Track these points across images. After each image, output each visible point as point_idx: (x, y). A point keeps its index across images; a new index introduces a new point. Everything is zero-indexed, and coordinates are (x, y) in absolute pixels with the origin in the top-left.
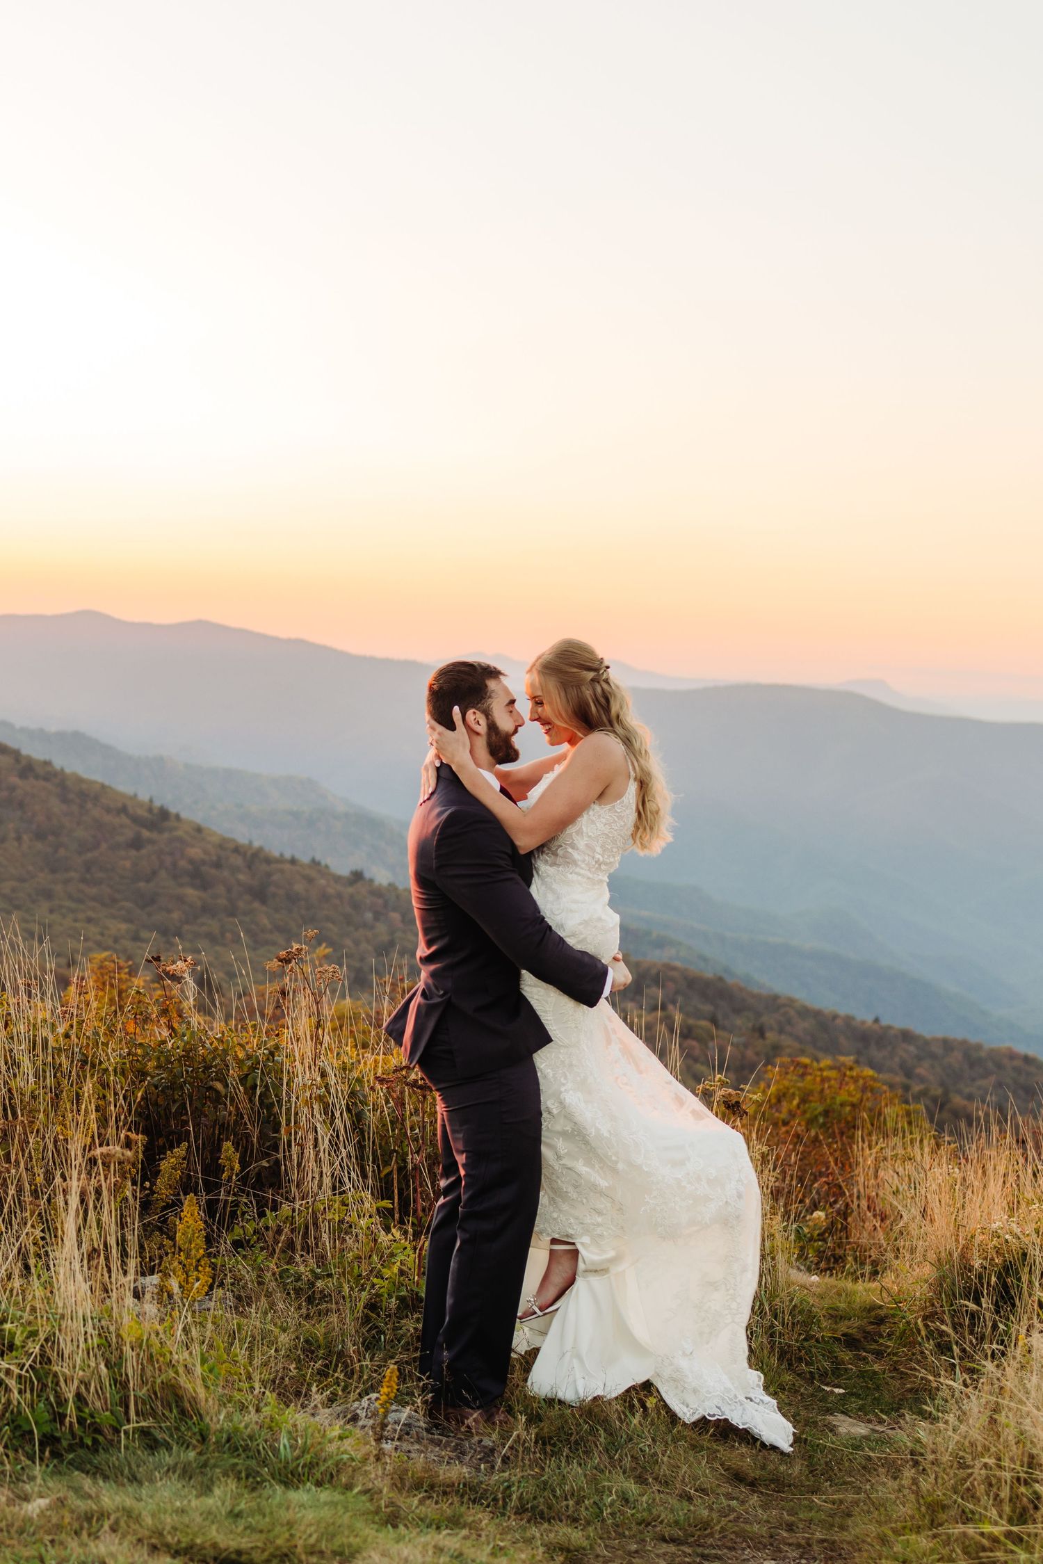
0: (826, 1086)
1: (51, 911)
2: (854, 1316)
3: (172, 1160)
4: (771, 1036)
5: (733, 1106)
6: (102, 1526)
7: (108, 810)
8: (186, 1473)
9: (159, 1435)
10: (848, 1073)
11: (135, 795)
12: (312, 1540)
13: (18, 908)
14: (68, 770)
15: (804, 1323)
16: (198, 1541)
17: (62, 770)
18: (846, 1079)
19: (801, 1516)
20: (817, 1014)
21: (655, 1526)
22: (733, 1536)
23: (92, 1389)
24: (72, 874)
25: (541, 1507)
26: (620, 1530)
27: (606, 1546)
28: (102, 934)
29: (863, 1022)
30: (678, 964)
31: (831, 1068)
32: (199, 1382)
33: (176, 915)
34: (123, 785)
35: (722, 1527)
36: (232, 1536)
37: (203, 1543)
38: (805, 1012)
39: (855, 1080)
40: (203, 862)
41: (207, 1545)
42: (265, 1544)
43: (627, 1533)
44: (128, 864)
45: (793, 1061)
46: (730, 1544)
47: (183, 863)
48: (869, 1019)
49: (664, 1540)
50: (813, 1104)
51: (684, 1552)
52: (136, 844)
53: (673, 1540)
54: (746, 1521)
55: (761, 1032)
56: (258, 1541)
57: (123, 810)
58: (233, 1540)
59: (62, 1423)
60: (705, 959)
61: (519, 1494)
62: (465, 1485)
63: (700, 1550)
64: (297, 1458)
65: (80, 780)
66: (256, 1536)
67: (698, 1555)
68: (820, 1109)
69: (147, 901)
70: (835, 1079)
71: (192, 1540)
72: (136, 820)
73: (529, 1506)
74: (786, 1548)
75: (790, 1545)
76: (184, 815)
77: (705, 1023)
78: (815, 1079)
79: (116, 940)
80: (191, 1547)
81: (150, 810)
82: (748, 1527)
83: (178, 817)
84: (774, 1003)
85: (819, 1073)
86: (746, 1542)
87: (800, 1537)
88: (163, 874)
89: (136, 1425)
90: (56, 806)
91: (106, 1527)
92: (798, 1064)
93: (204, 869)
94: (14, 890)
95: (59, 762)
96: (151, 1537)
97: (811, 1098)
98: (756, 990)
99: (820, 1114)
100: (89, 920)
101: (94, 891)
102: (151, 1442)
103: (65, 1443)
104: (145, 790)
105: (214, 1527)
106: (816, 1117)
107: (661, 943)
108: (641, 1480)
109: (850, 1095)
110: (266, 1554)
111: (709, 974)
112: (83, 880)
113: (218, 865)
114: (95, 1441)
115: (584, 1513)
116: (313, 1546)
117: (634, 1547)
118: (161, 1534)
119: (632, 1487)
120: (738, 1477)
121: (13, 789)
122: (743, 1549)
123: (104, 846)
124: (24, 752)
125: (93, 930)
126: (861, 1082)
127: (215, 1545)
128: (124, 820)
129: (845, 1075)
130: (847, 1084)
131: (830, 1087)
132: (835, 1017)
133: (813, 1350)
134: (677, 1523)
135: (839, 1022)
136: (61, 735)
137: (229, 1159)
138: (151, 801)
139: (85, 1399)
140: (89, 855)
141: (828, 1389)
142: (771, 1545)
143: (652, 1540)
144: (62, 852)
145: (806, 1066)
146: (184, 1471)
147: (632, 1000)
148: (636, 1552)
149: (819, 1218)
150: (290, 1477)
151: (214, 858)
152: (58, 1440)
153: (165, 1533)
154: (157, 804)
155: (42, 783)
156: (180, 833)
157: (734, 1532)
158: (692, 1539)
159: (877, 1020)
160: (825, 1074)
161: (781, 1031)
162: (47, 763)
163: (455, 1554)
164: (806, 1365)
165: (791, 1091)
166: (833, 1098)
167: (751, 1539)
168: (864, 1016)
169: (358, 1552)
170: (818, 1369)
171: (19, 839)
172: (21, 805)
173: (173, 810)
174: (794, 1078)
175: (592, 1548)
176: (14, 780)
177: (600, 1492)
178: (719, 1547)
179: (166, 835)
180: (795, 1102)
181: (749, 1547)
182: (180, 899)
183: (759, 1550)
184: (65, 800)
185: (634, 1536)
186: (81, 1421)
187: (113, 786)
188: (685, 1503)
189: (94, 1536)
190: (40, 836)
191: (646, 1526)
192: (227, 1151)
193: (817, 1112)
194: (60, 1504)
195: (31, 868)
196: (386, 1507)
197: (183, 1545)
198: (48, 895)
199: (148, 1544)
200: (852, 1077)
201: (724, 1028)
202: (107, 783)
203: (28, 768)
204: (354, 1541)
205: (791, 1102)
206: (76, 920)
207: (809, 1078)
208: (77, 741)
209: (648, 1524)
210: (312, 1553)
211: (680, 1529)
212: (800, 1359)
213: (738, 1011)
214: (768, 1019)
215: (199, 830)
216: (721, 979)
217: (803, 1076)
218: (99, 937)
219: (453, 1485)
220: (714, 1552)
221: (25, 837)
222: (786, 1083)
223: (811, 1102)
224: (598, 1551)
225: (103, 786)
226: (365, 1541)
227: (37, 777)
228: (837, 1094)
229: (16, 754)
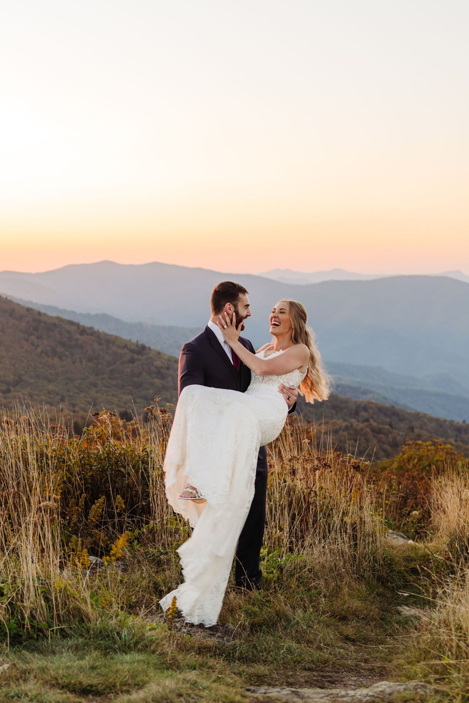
0: (429, 453)
1: (97, 392)
2: (418, 559)
3: (97, 504)
4: (417, 431)
5: (356, 468)
6: (30, 676)
7: (119, 347)
8: (76, 648)
9: (69, 631)
10: (439, 447)
11: (130, 340)
12: (125, 679)
13: (82, 391)
14: (101, 331)
15: (390, 564)
16: (73, 682)
17: (98, 330)
18: (439, 450)
19: (372, 656)
20: (437, 420)
21: (302, 663)
22: (338, 667)
23: (38, 612)
24: (105, 376)
25: (250, 656)
26: (285, 666)
27: (277, 673)
28: (119, 401)
29: (458, 423)
30: (373, 401)
31: (431, 445)
32: (90, 606)
33: (151, 391)
34: (125, 336)
35: (333, 662)
36: (89, 678)
37: (75, 682)
38: (431, 420)
39: (443, 450)
40: (161, 367)
41: (77, 683)
42: (104, 681)
43: (288, 667)
44: (129, 370)
45: (414, 443)
46: (336, 670)
47: (153, 369)
48: (460, 421)
49: (305, 669)
50: (424, 462)
51: (314, 675)
52: (132, 361)
53: (310, 669)
54: (346, 659)
55: (412, 429)
56: (101, 680)
57: (125, 347)
58: (89, 680)
59: (24, 627)
60: (386, 399)
61: (240, 651)
62: (216, 648)
63: (321, 674)
64: (131, 640)
65: (106, 335)
66: (101, 678)
67: (320, 676)
68: (427, 463)
69: (138, 386)
70: (433, 450)
71: (70, 681)
72: (131, 351)
73: (244, 656)
74: (362, 671)
75: (365, 669)
76: (152, 347)
77: (387, 427)
78: (424, 450)
79: (125, 403)
80: (70, 684)
81: (137, 346)
82: (346, 662)
83: (149, 348)
84: (417, 416)
85: (426, 448)
86: (344, 669)
87: (369, 666)
88: (144, 373)
89: (58, 627)
90: (96, 346)
91: (32, 677)
92: (417, 444)
93: (162, 370)
94: (80, 384)
95: (97, 327)
96: (52, 680)
97: (423, 459)
98: (409, 411)
99: (427, 466)
100: (113, 395)
101: (114, 383)
102: (64, 635)
103: (24, 637)
104: (134, 338)
105: (82, 675)
106: (425, 467)
107: (365, 392)
108: (299, 642)
109: (440, 457)
110: (104, 686)
111: (388, 405)
112: (110, 378)
113: (168, 368)
114: (38, 635)
115: (270, 658)
116: (126, 681)
117: (290, 673)
118: (56, 679)
119: (294, 645)
120: (347, 639)
121: (77, 340)
122: (343, 672)
123: (118, 363)
124: (81, 324)
125: (115, 400)
126: (445, 451)
127: (80, 683)
128: (126, 351)
129: (438, 448)
130: (440, 452)
131: (431, 454)
132: (445, 421)
133: (394, 577)
134: (312, 661)
135: (447, 423)
136: (97, 316)
137: (119, 503)
138: (137, 342)
139: (35, 617)
140: (112, 367)
141: (400, 594)
142: (356, 670)
143: (300, 670)
144: (100, 366)
145: (420, 445)
146: (77, 648)
147: (354, 418)
148: (291, 676)
149: (416, 514)
150: (126, 648)
151: (166, 365)
152: (21, 636)
153: (59, 678)
154: (140, 343)
155: (89, 337)
156: (151, 355)
157: (339, 664)
158: (319, 668)
159: (464, 422)
160: (429, 448)
161: (421, 428)
162: (92, 328)
163: (193, 682)
164: (390, 583)
165: (414, 456)
166: (433, 458)
167: (347, 668)
168: (458, 420)
169: (146, 683)
170: (396, 585)
171: (81, 362)
172: (81, 347)
173: (147, 345)
174: (415, 450)
175: (270, 675)
176: (77, 336)
177: (279, 648)
178: (331, 672)
179: (145, 357)
180: (416, 461)
181: (345, 671)
182: (152, 384)
183: (349, 672)
184: (100, 344)
185: (292, 668)
186: (32, 627)
187: (121, 336)
188: (319, 652)
189: (25, 681)
190: (90, 360)
191: (298, 663)
192: (118, 499)
193: (425, 465)
194: (13, 666)
195: (87, 374)
196: (170, 660)
197: (66, 684)
198: (95, 385)
199: (50, 683)
200: (441, 449)
201: (395, 428)
202: (118, 335)
203: (83, 331)
204: (146, 679)
205: (414, 461)
206: (108, 396)
207: (421, 450)
208: (104, 318)
209: (299, 662)
210: (125, 685)
211: (313, 664)
212: (388, 581)
213: (401, 420)
214: (415, 424)
215: (159, 353)
216: (393, 407)
217: (419, 449)
218: (118, 402)
219: (210, 648)
220: (328, 674)
221: (84, 361)
222: (411, 453)
223: (423, 460)
224: (273, 676)
225: (116, 337)
226: (150, 679)
227: (87, 334)
228: (434, 456)
229: (78, 325)
